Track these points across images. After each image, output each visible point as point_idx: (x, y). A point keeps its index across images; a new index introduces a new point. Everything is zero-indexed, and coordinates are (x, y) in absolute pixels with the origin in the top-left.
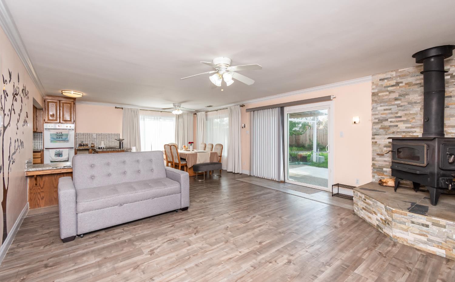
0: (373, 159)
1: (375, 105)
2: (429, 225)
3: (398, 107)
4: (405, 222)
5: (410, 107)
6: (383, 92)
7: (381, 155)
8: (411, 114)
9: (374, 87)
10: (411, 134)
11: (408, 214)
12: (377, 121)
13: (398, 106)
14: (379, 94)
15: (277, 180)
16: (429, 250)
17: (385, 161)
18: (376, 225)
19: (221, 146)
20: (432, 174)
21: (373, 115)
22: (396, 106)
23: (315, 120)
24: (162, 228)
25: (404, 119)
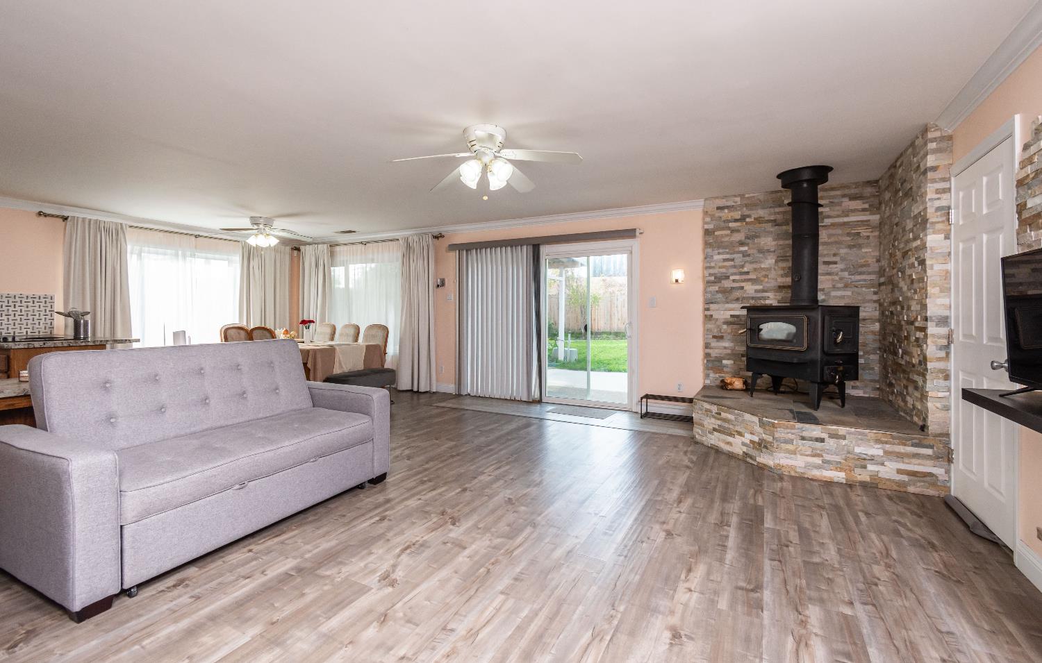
0: (707, 346)
1: (709, 250)
2: (824, 439)
3: (744, 256)
4: (793, 440)
5: (762, 258)
6: (723, 229)
7: (719, 338)
8: (762, 269)
9: (708, 219)
10: (763, 302)
11: (796, 427)
12: (713, 278)
13: (745, 254)
14: (716, 233)
15: (525, 399)
16: (825, 477)
17: (725, 348)
18: (741, 453)
19: (385, 330)
20: (813, 362)
21: (707, 268)
22: (741, 255)
23: (562, 276)
24: (358, 528)
25: (752, 276)
